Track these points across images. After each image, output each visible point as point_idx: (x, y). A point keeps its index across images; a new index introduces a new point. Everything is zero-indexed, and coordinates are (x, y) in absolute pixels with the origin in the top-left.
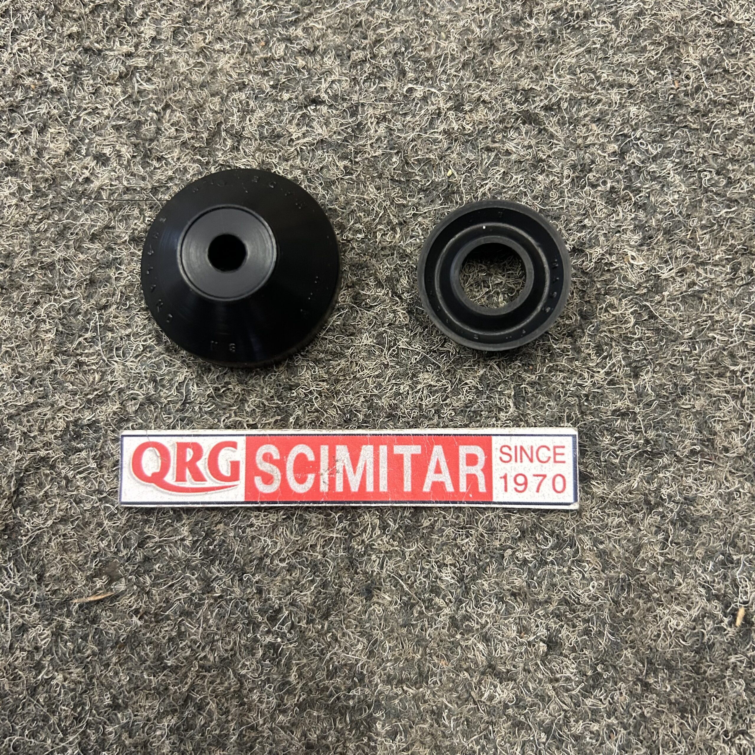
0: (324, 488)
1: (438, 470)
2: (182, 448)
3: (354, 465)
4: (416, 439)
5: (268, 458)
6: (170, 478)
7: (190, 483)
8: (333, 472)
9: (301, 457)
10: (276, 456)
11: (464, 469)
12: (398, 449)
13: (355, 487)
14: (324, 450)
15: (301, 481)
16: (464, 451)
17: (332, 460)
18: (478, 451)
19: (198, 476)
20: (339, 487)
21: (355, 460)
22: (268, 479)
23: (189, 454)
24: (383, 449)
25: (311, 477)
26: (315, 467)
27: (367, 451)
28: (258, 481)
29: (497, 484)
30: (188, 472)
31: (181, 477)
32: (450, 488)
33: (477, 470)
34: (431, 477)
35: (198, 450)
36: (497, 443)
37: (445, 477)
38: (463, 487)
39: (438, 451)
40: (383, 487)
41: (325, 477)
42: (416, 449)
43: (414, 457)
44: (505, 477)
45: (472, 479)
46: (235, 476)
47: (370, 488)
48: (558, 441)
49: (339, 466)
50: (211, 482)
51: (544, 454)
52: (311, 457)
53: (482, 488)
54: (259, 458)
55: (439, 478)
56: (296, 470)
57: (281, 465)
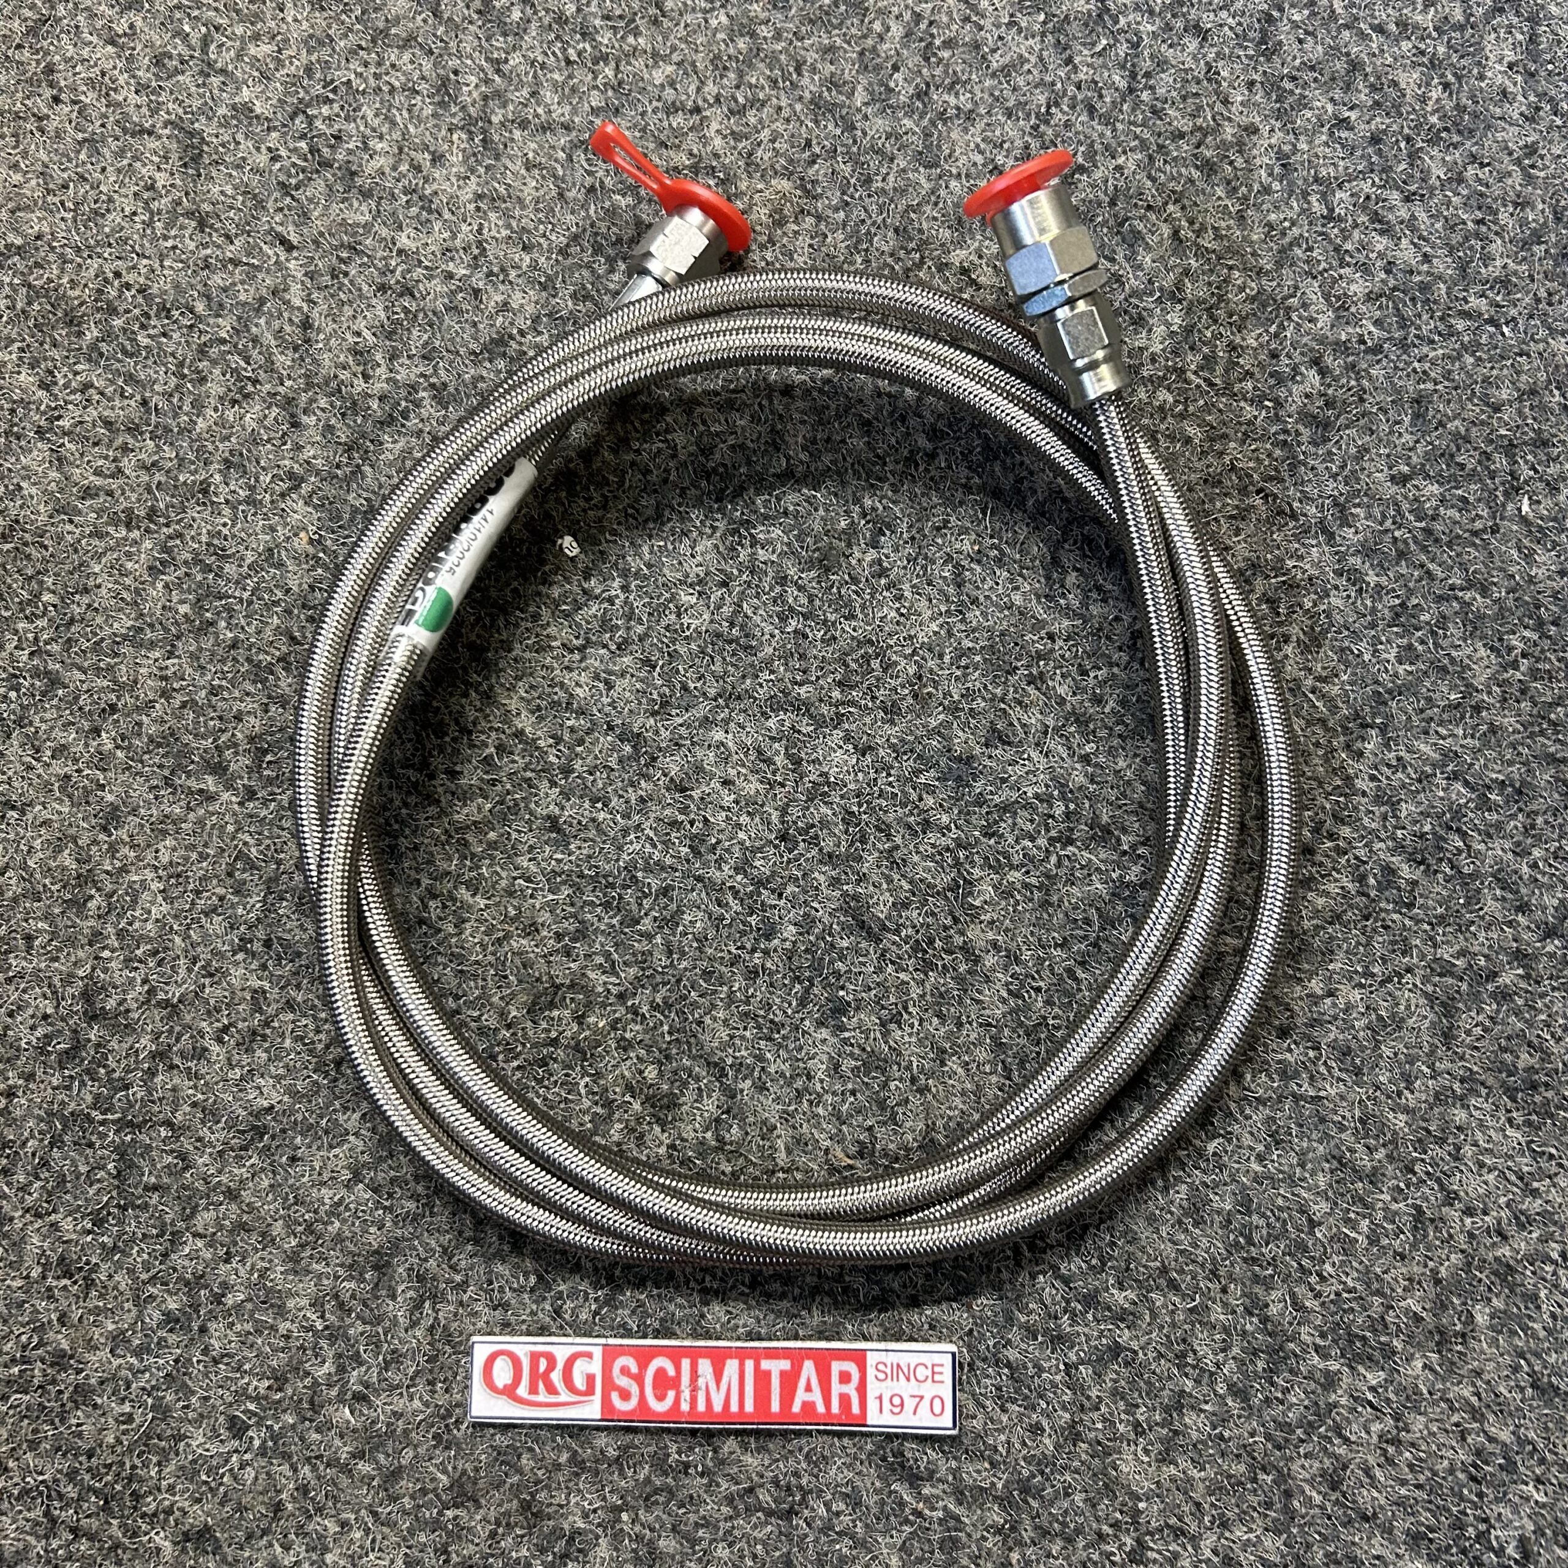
0: (685, 1407)
1: (808, 1388)
2: (535, 1357)
3: (718, 1381)
4: (785, 1353)
5: (625, 1371)
6: (522, 1391)
7: (542, 1396)
8: (694, 1389)
9: (660, 1373)
10: (634, 1369)
11: (836, 1388)
12: (765, 1365)
13: (718, 1407)
14: (686, 1363)
15: (661, 1398)
16: (836, 1367)
17: (694, 1375)
18: (851, 1368)
19: (552, 1390)
20: (701, 1407)
21: (718, 1375)
22: (625, 1395)
23: (543, 1365)
24: (749, 1364)
25: (671, 1394)
26: (675, 1383)
27: (731, 1367)
28: (615, 1397)
29: (872, 1405)
30: (541, 1386)
31: (533, 1390)
32: (821, 1408)
33: (851, 1389)
34: (801, 1396)
35: (551, 1360)
36: (872, 1359)
37: (816, 1397)
38: (835, 1408)
39: (809, 1368)
40: (749, 1407)
41: (686, 1394)
42: (785, 1365)
43: (783, 1374)
44: (880, 1398)
45: (845, 1399)
46: (590, 1391)
47: (734, 1408)
48: (937, 1359)
49: (701, 1382)
50: (565, 1396)
51: (922, 1373)
52: (671, 1372)
53: (856, 1409)
54: (616, 1371)
55: (808, 1397)
56: (655, 1386)
57: (639, 1379)
